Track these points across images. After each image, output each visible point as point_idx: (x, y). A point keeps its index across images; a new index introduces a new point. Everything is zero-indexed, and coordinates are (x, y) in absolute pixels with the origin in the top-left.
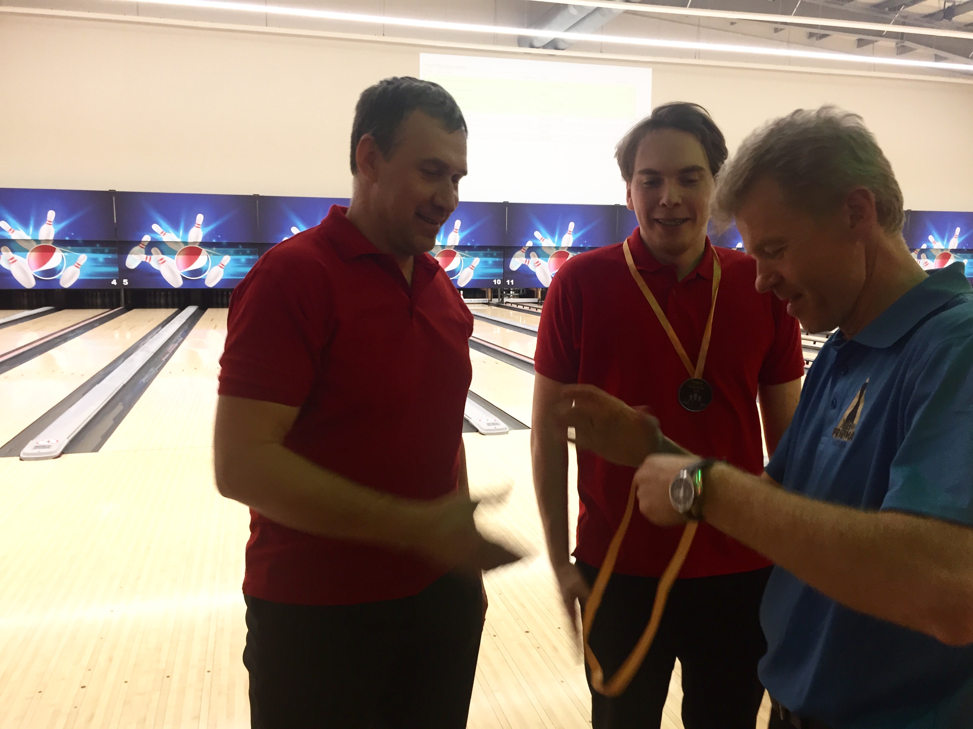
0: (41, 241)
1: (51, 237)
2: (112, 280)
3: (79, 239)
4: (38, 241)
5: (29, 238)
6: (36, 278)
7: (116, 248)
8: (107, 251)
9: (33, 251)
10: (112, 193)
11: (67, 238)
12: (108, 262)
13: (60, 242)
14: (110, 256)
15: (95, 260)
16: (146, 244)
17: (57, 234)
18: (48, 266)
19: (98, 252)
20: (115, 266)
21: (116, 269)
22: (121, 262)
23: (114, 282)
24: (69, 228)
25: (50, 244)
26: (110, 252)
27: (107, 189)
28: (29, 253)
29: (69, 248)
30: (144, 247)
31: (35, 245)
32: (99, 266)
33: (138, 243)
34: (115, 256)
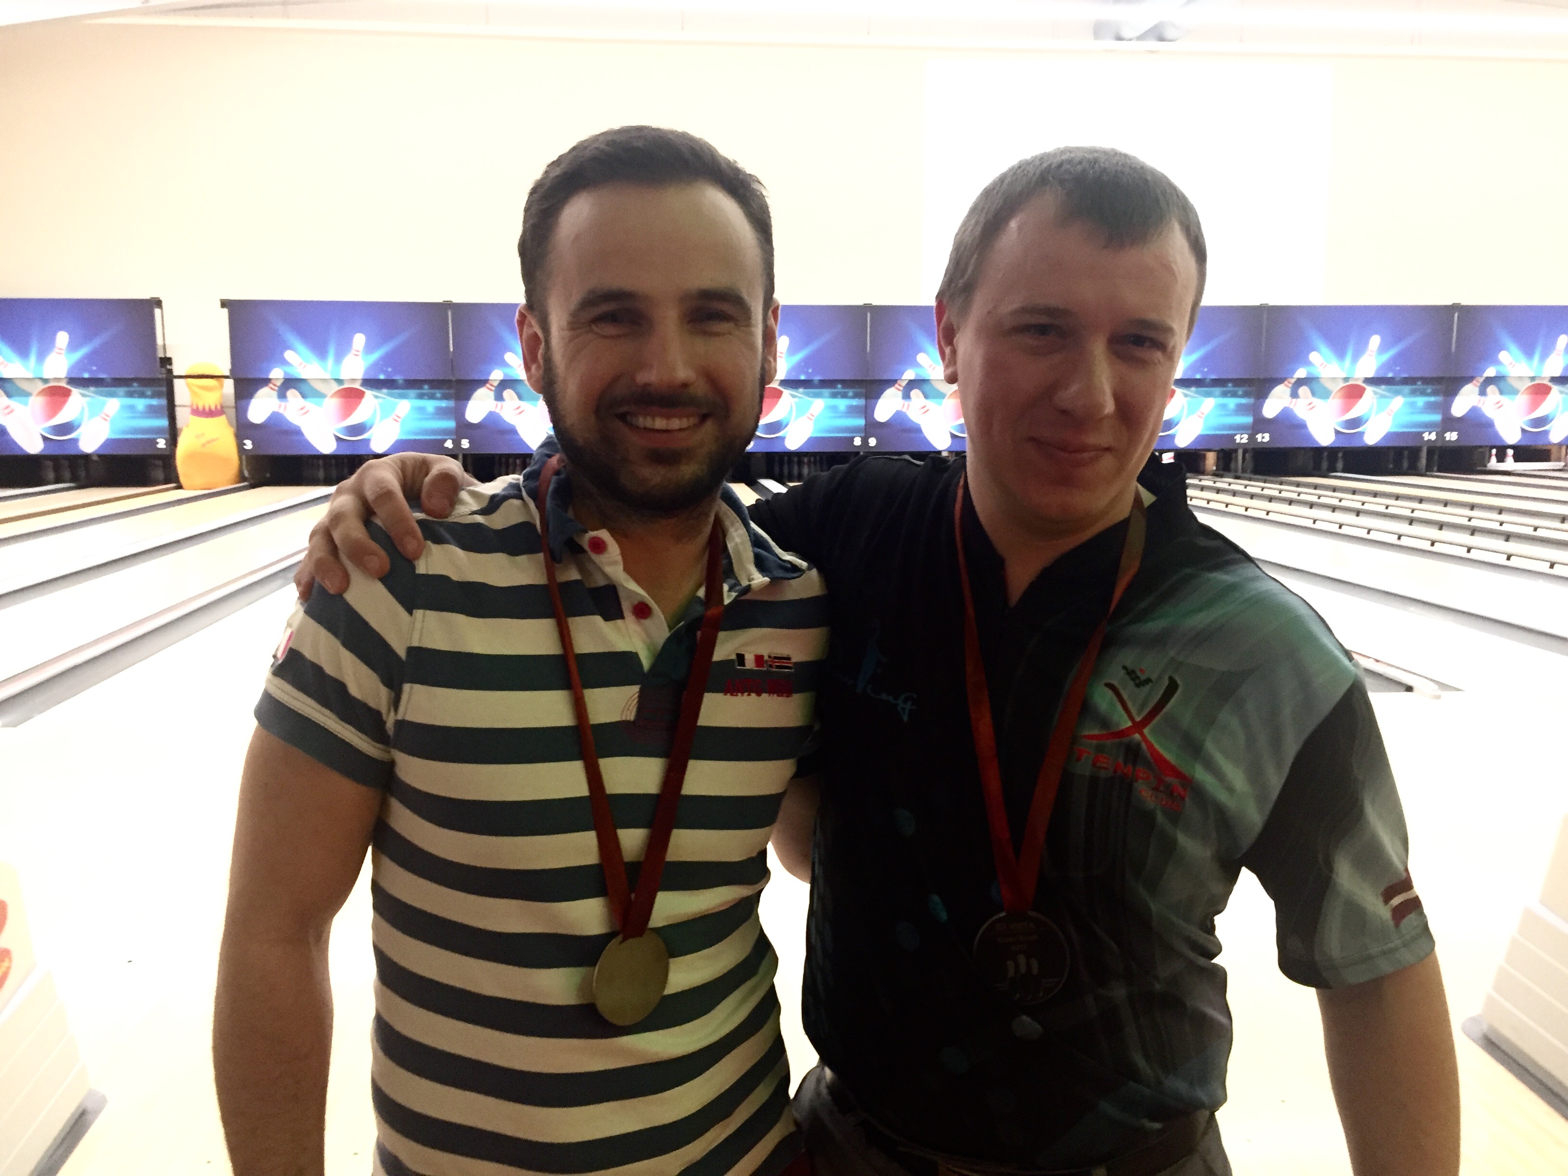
0: (345, 382)
1: (360, 375)
2: (445, 441)
3: (399, 378)
4: (339, 381)
5: (328, 376)
6: (338, 439)
7: (452, 391)
8: (438, 395)
9: (333, 396)
10: (447, 306)
11: (382, 377)
12: (441, 413)
13: (371, 383)
14: (444, 404)
15: (421, 410)
16: (496, 384)
17: (368, 371)
18: (354, 419)
19: (426, 397)
20: (448, 419)
21: (451, 424)
22: (458, 414)
23: (449, 444)
24: (386, 360)
25: (357, 386)
26: (445, 397)
27: (440, 300)
28: (326, 400)
29: (385, 391)
30: (493, 388)
31: (336, 387)
32: (426, 419)
33: (483, 382)
34: (451, 403)
